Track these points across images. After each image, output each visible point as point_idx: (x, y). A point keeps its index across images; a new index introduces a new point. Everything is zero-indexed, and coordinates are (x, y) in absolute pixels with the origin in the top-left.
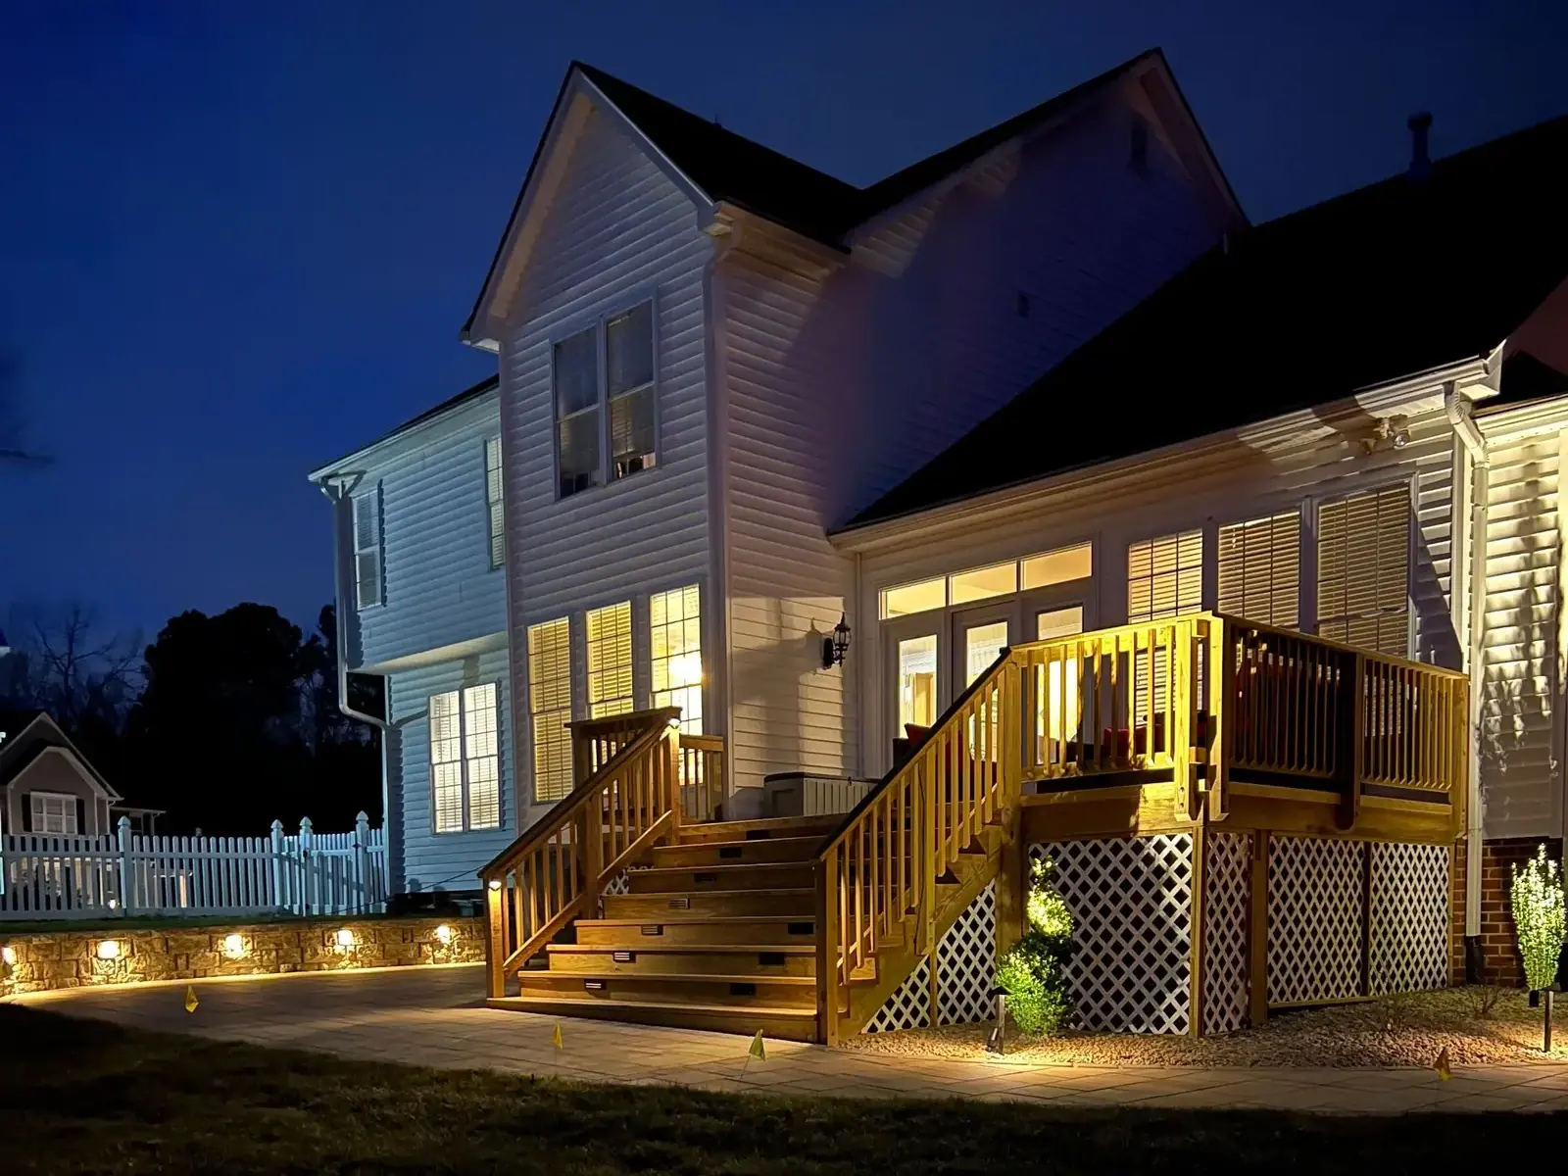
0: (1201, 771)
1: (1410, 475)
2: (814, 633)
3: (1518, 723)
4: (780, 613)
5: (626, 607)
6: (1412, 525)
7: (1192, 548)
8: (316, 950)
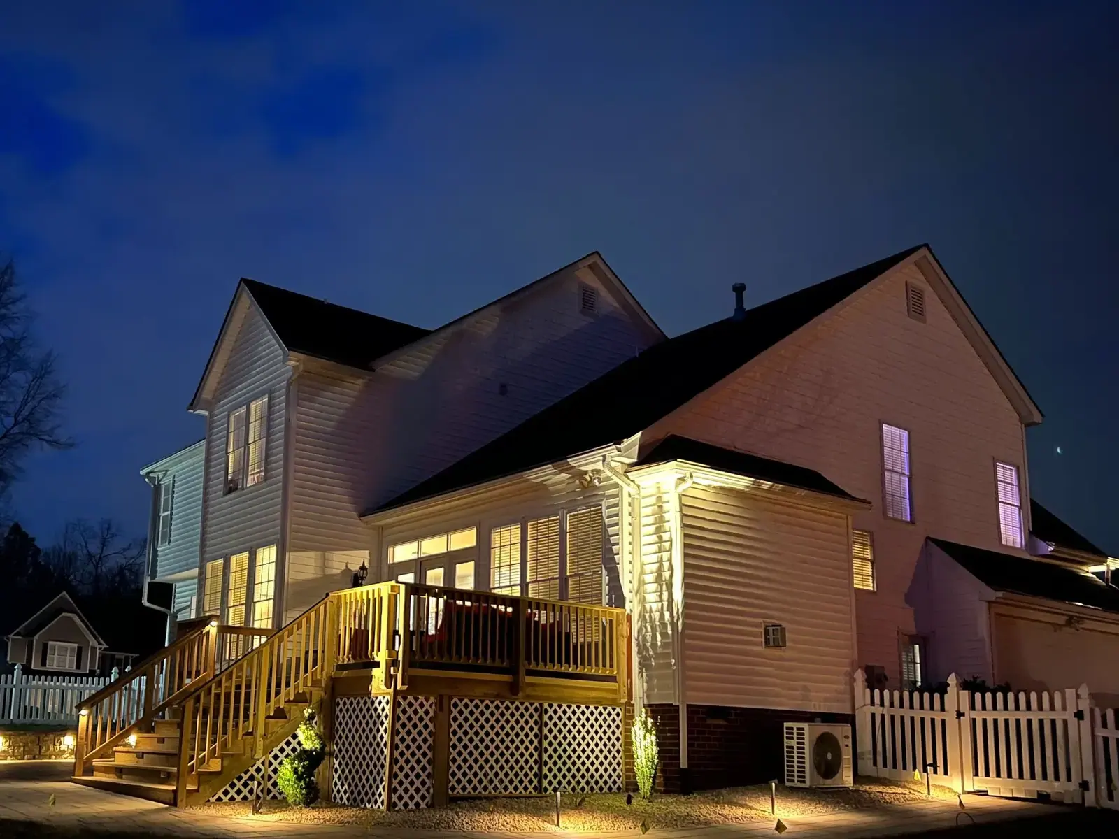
0: (393, 663)
1: (602, 500)
2: (347, 570)
3: (659, 638)
4: (324, 559)
5: (246, 554)
6: (604, 528)
7: (516, 531)
8: (49, 747)
